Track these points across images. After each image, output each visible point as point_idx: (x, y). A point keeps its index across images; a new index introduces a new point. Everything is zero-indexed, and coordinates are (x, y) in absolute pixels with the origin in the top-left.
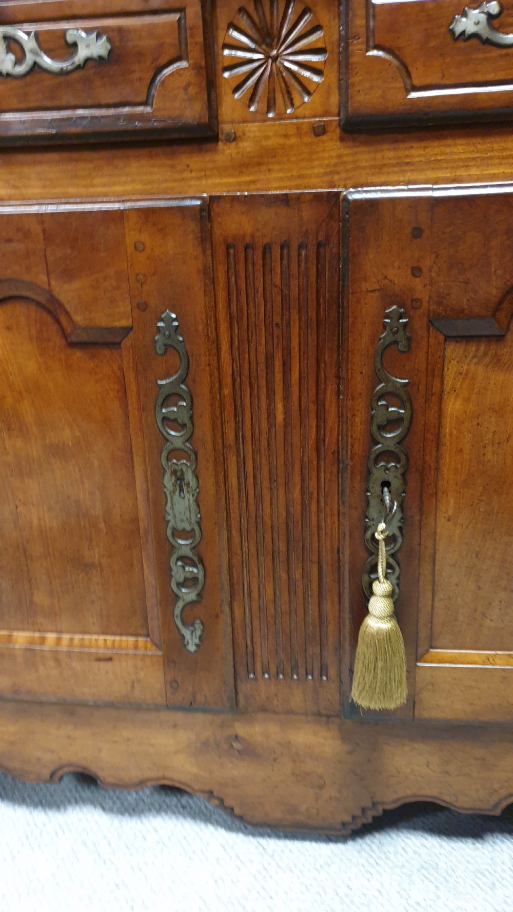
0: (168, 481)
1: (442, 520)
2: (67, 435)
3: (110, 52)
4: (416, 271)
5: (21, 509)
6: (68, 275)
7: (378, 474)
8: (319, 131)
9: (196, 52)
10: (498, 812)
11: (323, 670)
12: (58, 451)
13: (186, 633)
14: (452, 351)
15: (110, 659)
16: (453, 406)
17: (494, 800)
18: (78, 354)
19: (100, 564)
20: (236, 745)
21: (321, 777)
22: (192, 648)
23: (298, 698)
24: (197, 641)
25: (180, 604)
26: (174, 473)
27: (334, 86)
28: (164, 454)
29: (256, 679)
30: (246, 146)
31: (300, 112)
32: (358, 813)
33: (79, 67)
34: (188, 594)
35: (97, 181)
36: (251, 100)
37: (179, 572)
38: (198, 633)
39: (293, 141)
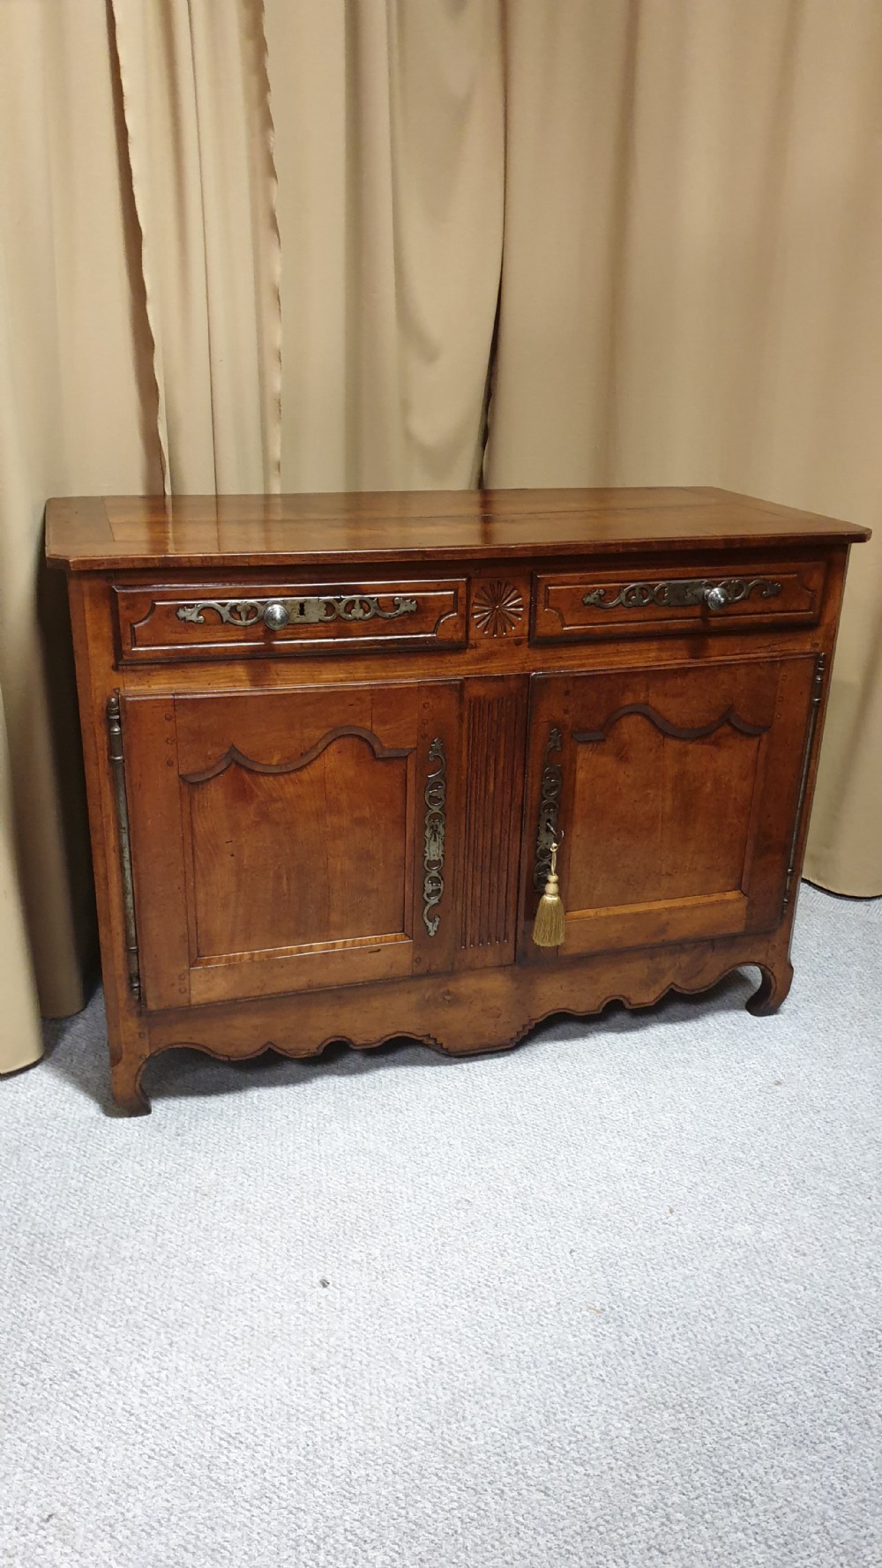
0: (428, 833)
1: (574, 838)
2: (367, 813)
3: (417, 609)
4: (566, 712)
5: (331, 860)
6: (383, 722)
7: (545, 816)
8: (518, 643)
9: (462, 609)
10: (601, 1011)
11: (506, 936)
12: (360, 822)
13: (430, 924)
14: (581, 748)
15: (379, 950)
16: (581, 775)
17: (598, 1003)
18: (380, 764)
19: (377, 889)
20: (448, 997)
21: (498, 1009)
22: (432, 934)
23: (490, 957)
24: (435, 929)
25: (427, 907)
26: (432, 827)
27: (527, 623)
28: (427, 818)
29: (466, 948)
30: (481, 651)
31: (509, 634)
32: (521, 1029)
33: (400, 615)
34: (434, 900)
35: (398, 670)
36: (485, 630)
37: (429, 887)
38: (437, 923)
39: (505, 648)
